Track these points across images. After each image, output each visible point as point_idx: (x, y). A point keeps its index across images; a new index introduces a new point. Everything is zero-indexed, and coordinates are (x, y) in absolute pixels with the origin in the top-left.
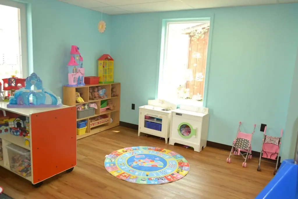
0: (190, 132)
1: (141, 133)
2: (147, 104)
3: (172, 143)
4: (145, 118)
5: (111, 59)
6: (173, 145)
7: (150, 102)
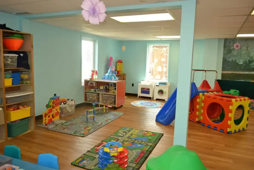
0: (163, 93)
1: (139, 96)
2: (140, 83)
3: (155, 99)
4: (141, 89)
5: (122, 62)
6: (156, 99)
7: (142, 82)
